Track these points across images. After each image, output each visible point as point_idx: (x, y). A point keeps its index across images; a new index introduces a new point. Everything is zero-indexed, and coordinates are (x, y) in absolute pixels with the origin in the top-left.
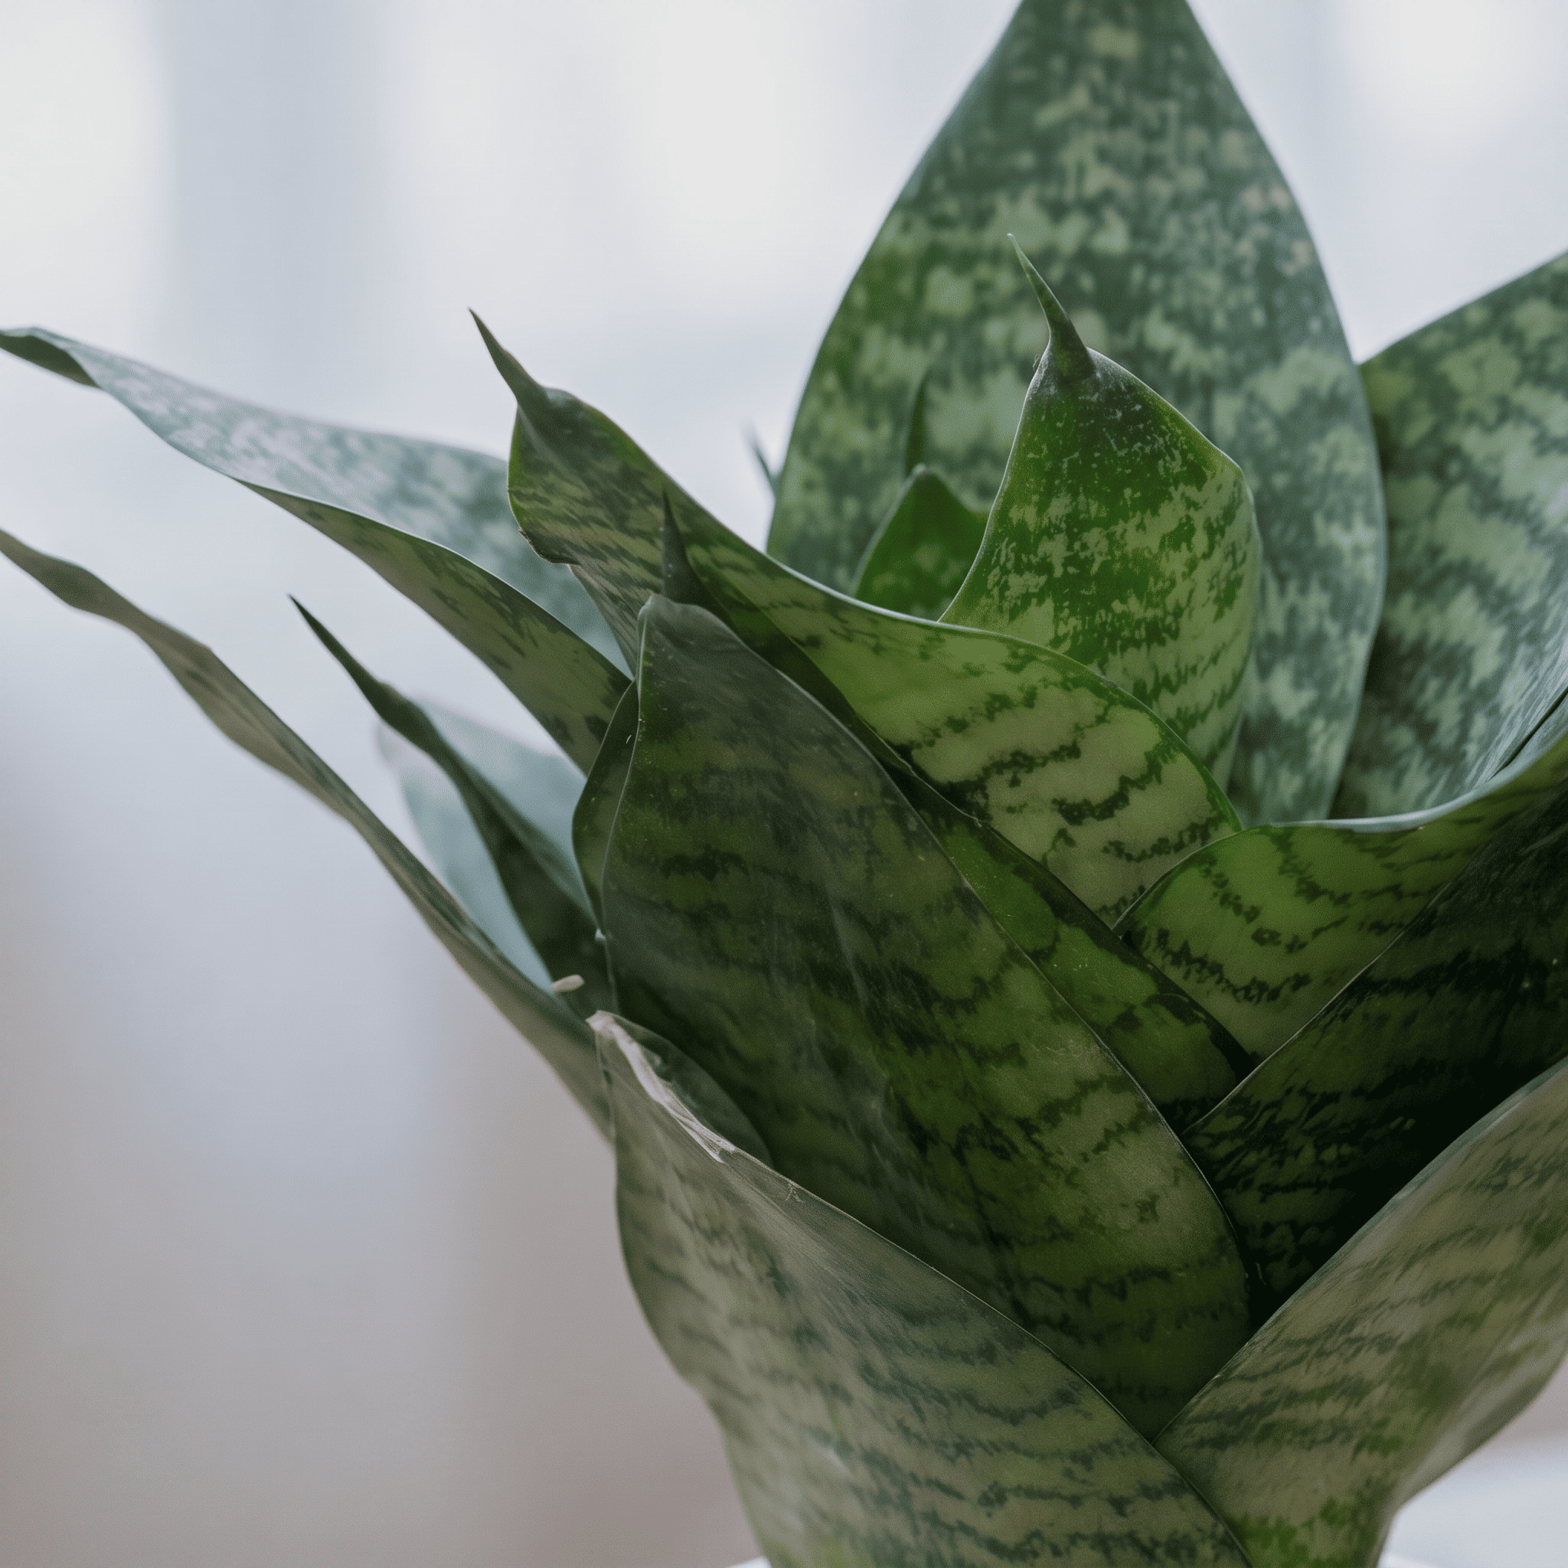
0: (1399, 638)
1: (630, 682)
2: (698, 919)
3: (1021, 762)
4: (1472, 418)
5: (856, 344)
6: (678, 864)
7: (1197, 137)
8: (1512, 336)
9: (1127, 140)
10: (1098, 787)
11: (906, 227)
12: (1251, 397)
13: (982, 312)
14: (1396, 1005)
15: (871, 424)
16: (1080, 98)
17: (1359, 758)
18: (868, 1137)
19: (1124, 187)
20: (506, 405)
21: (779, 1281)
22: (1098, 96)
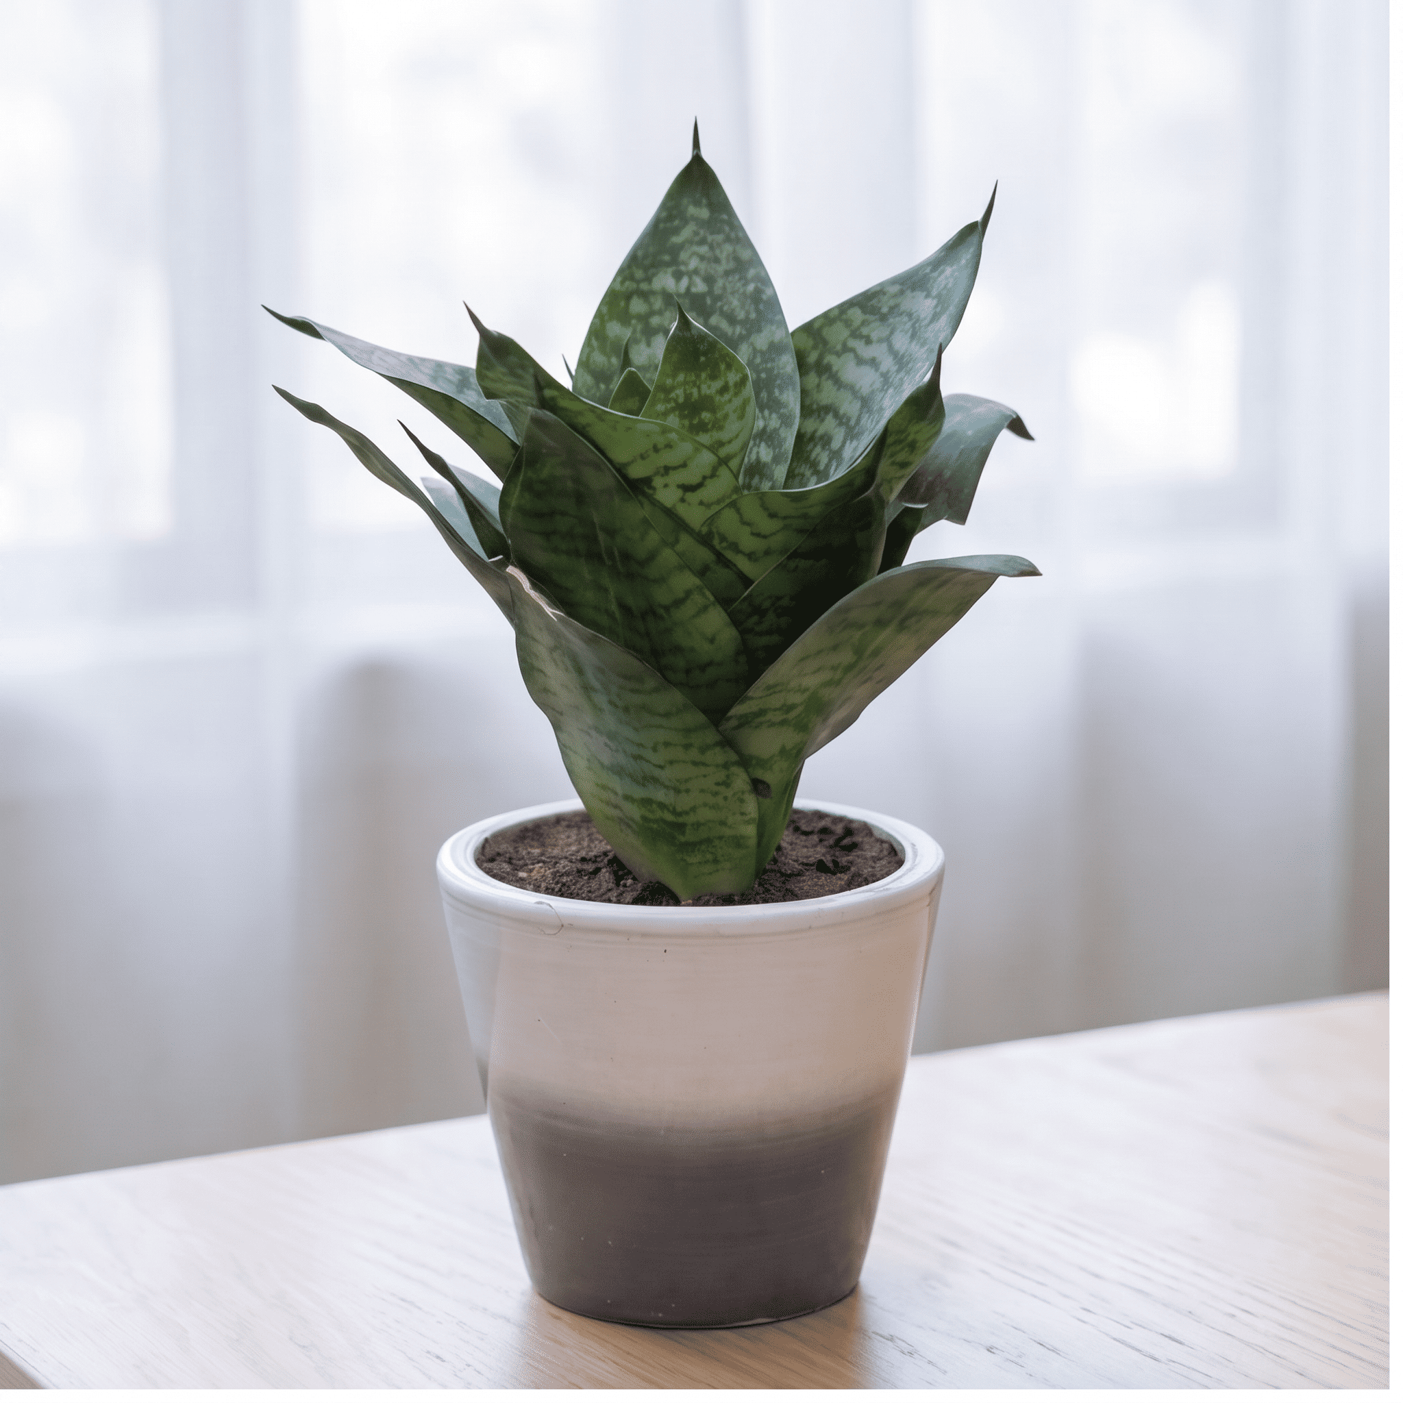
0: (805, 433)
1: (519, 447)
2: (547, 535)
3: (667, 470)
4: (833, 351)
6: (539, 515)
8: (848, 323)
9: (704, 250)
10: (694, 480)
11: (622, 283)
12: (752, 345)
13: (652, 313)
14: (803, 564)
15: (609, 356)
16: (687, 233)
17: (791, 475)
18: (611, 615)
19: (703, 266)
20: (475, 337)
21: (580, 671)
22: (694, 233)
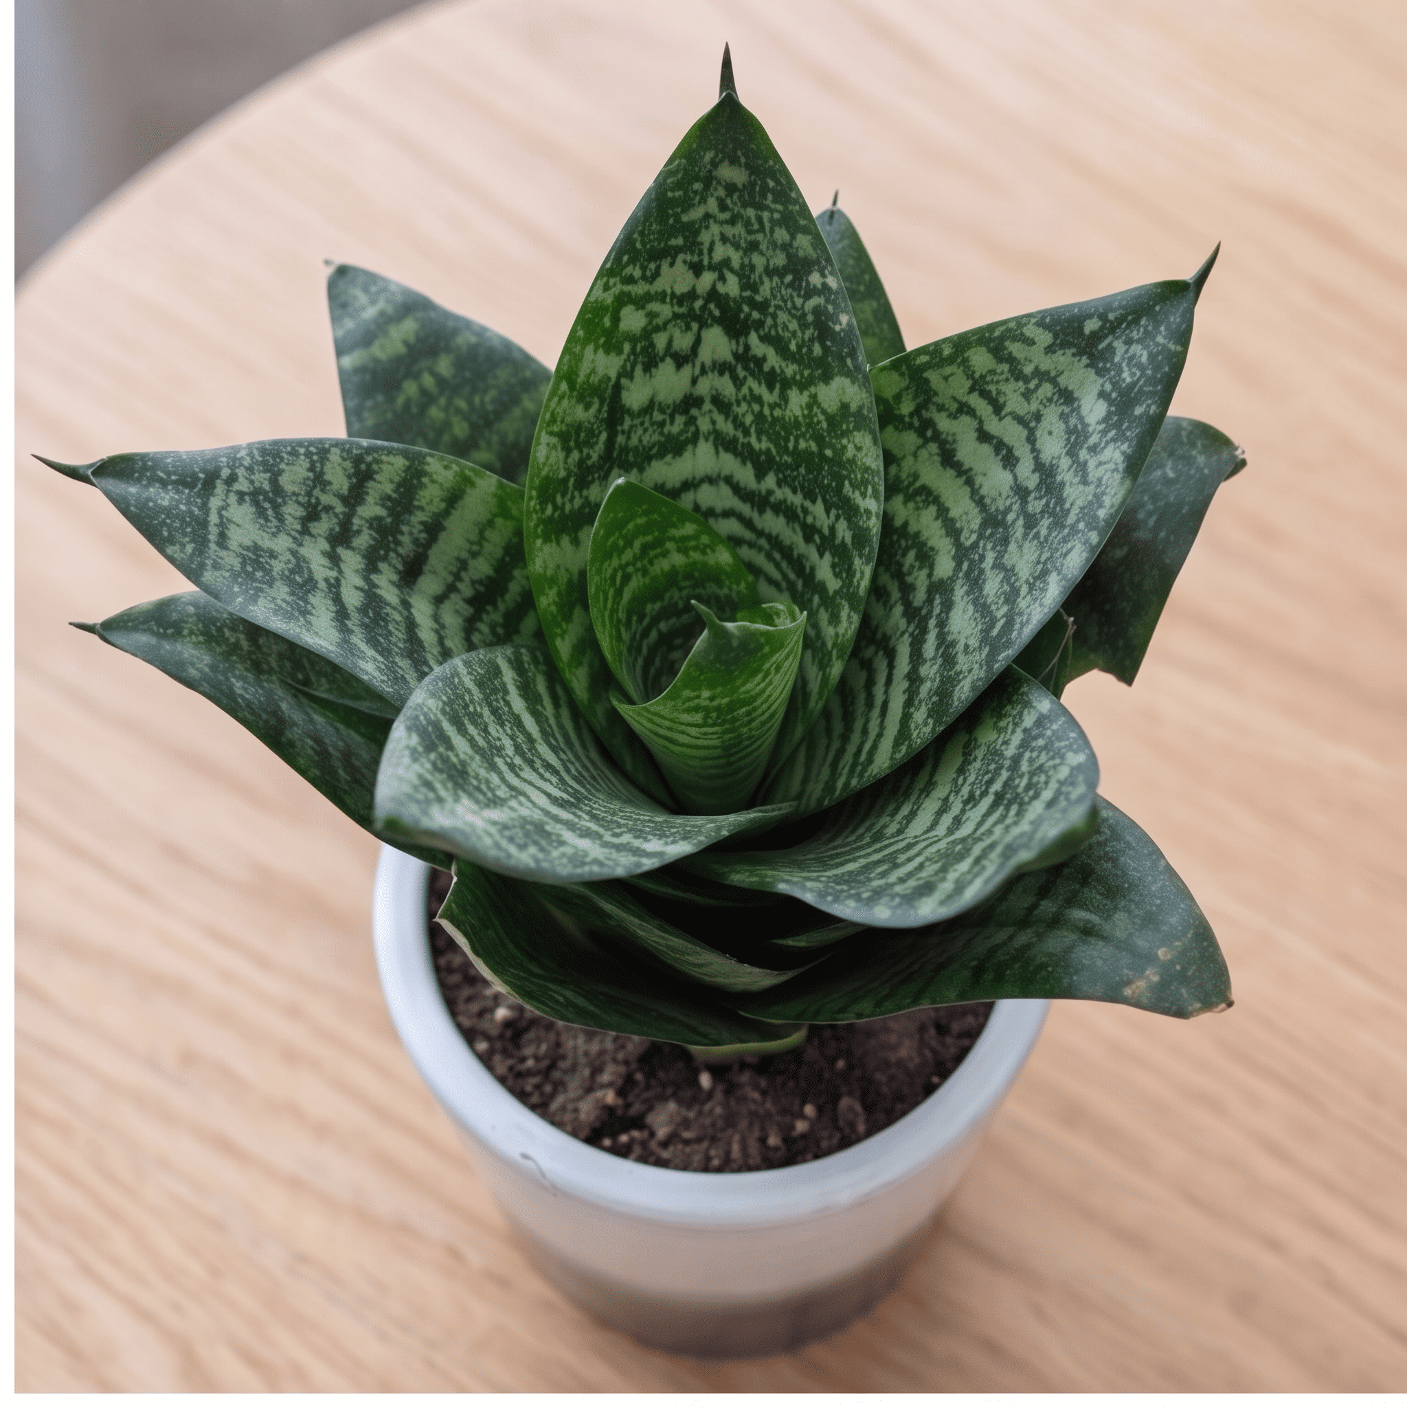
4: (941, 408)
5: (578, 359)
7: (781, 235)
9: (738, 232)
12: (814, 397)
13: (652, 329)
15: (587, 407)
16: (712, 205)
22: (723, 207)
